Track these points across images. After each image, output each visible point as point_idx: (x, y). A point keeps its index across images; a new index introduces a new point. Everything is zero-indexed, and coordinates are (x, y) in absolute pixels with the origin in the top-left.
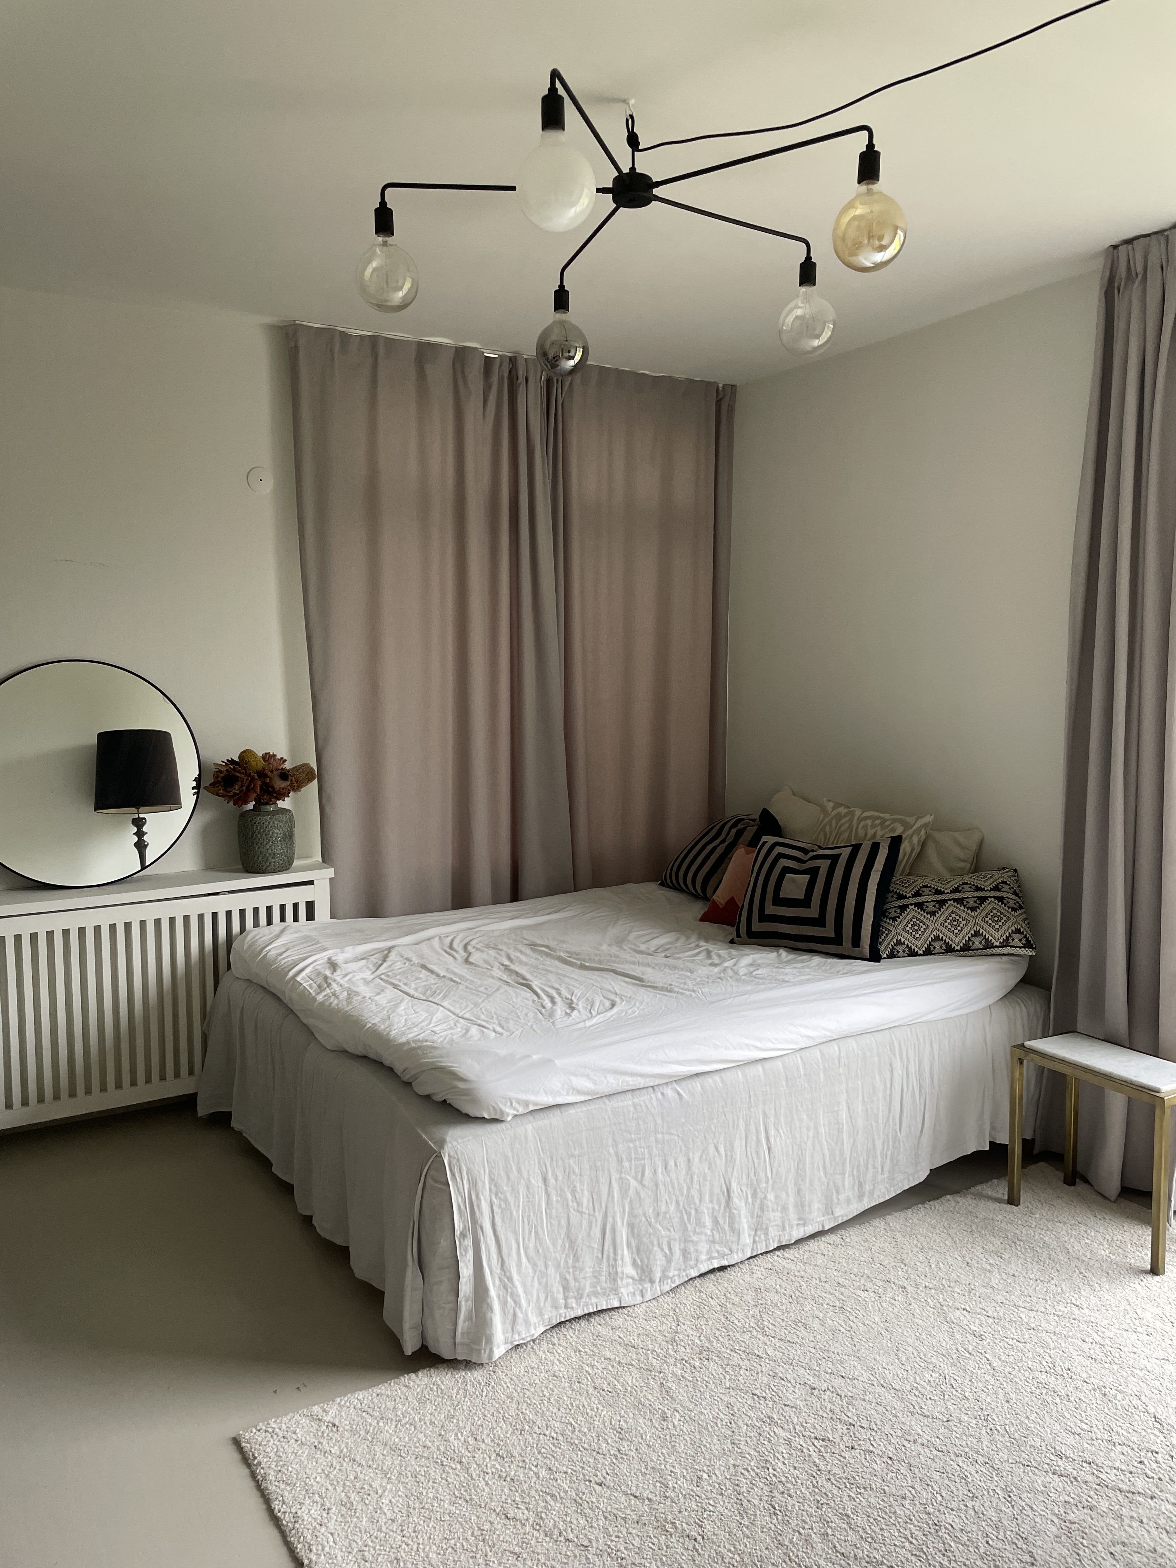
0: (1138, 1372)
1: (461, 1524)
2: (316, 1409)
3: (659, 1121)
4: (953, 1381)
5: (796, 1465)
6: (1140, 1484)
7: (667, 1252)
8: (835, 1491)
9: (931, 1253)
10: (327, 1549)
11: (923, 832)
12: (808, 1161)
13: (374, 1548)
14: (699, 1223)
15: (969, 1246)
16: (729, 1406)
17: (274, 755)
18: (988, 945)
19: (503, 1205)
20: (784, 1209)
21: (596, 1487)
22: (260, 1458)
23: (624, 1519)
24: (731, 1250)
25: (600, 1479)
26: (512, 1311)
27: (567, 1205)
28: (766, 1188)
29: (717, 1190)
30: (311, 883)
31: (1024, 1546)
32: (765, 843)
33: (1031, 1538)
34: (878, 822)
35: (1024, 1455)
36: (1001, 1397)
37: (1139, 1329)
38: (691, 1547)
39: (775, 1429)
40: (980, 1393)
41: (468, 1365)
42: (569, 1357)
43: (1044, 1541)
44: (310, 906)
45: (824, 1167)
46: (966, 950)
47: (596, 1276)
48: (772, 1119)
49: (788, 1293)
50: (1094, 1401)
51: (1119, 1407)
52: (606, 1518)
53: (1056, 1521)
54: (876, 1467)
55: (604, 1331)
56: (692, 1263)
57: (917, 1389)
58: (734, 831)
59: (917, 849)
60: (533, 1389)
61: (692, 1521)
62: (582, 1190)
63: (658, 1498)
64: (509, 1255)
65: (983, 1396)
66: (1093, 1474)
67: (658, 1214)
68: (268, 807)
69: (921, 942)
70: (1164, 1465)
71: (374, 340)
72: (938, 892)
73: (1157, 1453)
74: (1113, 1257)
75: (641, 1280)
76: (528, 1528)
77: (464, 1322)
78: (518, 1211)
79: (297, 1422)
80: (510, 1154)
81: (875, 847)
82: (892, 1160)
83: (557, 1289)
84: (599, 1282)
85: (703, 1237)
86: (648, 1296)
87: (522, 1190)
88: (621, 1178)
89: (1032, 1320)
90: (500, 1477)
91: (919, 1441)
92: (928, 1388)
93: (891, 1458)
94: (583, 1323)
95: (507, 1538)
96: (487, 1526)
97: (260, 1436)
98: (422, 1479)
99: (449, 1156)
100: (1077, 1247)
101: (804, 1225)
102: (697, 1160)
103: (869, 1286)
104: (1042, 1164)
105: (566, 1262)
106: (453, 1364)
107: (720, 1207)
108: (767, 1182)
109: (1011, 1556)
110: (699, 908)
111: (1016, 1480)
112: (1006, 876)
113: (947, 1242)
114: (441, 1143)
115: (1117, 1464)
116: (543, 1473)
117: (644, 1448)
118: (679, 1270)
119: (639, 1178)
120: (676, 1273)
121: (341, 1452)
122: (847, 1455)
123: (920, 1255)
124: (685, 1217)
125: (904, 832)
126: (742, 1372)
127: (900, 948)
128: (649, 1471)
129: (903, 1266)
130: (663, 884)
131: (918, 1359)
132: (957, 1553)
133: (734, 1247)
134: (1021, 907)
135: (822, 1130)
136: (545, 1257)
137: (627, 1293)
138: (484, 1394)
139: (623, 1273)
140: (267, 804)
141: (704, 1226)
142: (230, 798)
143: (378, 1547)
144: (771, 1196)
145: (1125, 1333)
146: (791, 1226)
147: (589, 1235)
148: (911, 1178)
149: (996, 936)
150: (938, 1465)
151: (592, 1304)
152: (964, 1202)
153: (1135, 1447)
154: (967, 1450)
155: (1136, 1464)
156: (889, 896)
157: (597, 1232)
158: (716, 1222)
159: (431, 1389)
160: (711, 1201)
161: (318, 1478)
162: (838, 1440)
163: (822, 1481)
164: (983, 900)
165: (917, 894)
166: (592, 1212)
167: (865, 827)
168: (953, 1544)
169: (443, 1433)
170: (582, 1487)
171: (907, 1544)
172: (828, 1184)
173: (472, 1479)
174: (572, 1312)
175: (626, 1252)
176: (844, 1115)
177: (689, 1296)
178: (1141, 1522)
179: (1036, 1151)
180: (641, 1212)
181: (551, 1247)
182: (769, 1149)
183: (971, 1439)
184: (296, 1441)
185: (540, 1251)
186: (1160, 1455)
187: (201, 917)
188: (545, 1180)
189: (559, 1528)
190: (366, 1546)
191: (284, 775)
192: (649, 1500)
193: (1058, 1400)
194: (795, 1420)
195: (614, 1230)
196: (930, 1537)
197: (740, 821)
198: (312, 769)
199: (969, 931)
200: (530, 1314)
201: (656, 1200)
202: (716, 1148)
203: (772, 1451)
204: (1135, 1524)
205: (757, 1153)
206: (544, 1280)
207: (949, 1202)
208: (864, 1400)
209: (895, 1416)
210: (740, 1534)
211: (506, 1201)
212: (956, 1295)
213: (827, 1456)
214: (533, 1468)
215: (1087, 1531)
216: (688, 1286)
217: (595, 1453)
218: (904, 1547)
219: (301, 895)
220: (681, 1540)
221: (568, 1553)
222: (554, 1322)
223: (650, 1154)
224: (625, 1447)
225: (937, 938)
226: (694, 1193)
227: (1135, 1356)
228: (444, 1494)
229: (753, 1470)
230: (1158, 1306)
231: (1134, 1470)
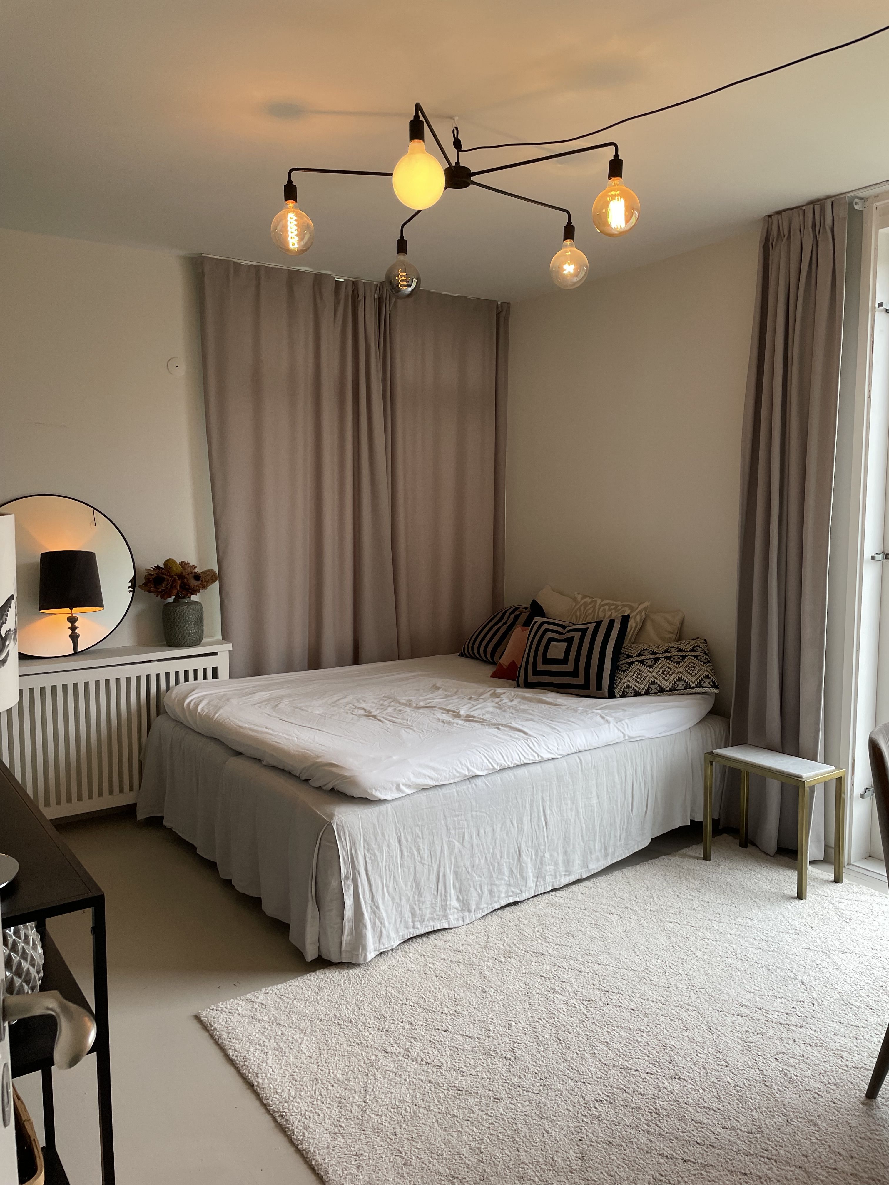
0: (790, 956)
1: (356, 1057)
2: (249, 996)
3: (474, 803)
4: (671, 965)
5: (572, 1015)
6: (793, 1020)
7: (480, 891)
8: (598, 1029)
9: (653, 890)
10: (269, 1075)
11: (643, 613)
12: (572, 831)
13: (300, 1074)
14: (500, 871)
15: (678, 886)
16: (526, 983)
17: (188, 563)
18: (688, 686)
19: (373, 858)
20: (556, 864)
21: (443, 1032)
22: (216, 1025)
23: (463, 1050)
24: (521, 891)
25: (445, 1028)
26: (379, 929)
27: (414, 858)
28: (544, 849)
29: (512, 850)
30: (216, 654)
31: (721, 1057)
32: (536, 622)
33: (725, 1052)
34: (613, 607)
35: (718, 1005)
36: (702, 972)
37: (790, 931)
38: (508, 1064)
39: (557, 996)
40: (688, 971)
41: (350, 965)
42: (417, 959)
43: (733, 1053)
44: (215, 670)
45: (582, 836)
46: (673, 690)
47: (433, 907)
48: (548, 803)
49: (560, 916)
50: (762, 973)
51: (779, 977)
52: (451, 1050)
53: (740, 1042)
54: (624, 1015)
55: (439, 943)
56: (496, 899)
57: (647, 970)
58: (512, 616)
59: (640, 625)
60: (394, 979)
61: (507, 1049)
62: (424, 849)
63: (484, 1037)
64: (377, 891)
65: (691, 972)
66: (763, 1015)
67: (473, 866)
68: (184, 600)
69: (643, 685)
70: (809, 1010)
71: (257, 268)
72: (654, 653)
73: (803, 1002)
74: (773, 890)
75: (462, 910)
76: (400, 1058)
77: (347, 936)
78: (382, 862)
79: (238, 1004)
80: (377, 824)
81: (612, 623)
82: (627, 832)
83: (408, 915)
84: (435, 911)
85: (503, 882)
86: (467, 921)
87: (385, 848)
88: (449, 841)
89: (721, 928)
90: (379, 1029)
91: (651, 999)
92: (655, 969)
93: (633, 1010)
94: (424, 939)
95: (387, 1063)
96: (374, 1058)
97: (213, 1013)
98: (327, 1033)
99: (337, 824)
100: (749, 884)
101: (569, 875)
102: (499, 830)
103: (613, 911)
104: (725, 835)
105: (414, 897)
106: (340, 965)
107: (514, 860)
108: (545, 845)
109: (713, 1062)
110: (489, 670)
111: (714, 1019)
112: (699, 643)
113: (664, 884)
114: (331, 816)
115: (778, 1009)
116: (407, 1026)
117: (472, 1009)
118: (487, 904)
119: (461, 841)
120: (485, 906)
121: (270, 1019)
122: (605, 1008)
123: (647, 893)
124: (491, 868)
125: (631, 613)
126: (533, 963)
127: (629, 690)
128: (477, 1022)
129: (635, 899)
130: (462, 655)
131: (648, 953)
132: (678, 1061)
133: (523, 889)
134: (709, 662)
135: (581, 810)
136: (400, 894)
137: (454, 919)
138: (363, 982)
139: (450, 905)
140: (184, 597)
141: (504, 874)
142: (157, 593)
143: (302, 1073)
144: (547, 855)
145: (781, 934)
146: (560, 876)
147: (428, 879)
148: (639, 844)
149: (693, 680)
150: (664, 1012)
151: (431, 926)
152: (674, 860)
153: (790, 999)
154: (682, 1003)
155: (790, 1009)
156: (621, 656)
157: (433, 877)
158: (511, 871)
159: (326, 981)
160: (508, 858)
161: (257, 1035)
162: (598, 1000)
163: (589, 1024)
164: (684, 657)
165: (640, 655)
166: (430, 864)
167: (604, 610)
168: (675, 1057)
169: (336, 1006)
170: (434, 1033)
171: (646, 1057)
172: (585, 848)
173: (360, 1031)
174: (418, 931)
175: (452, 891)
176: (594, 801)
177: (494, 920)
178: (794, 1041)
179: (721, 827)
180: (462, 864)
181: (404, 887)
182: (546, 823)
183: (684, 997)
184: (239, 1014)
185: (397, 889)
186: (806, 1003)
187: (138, 678)
188: (400, 841)
189: (421, 1057)
190: (294, 1072)
191: (197, 577)
192: (478, 1038)
193: (739, 973)
194: (570, 990)
195: (444, 876)
196: (661, 1053)
197: (516, 609)
198: (215, 574)
199: (675, 678)
200: (390, 932)
201: (472, 856)
202: (511, 822)
203: (556, 1008)
204: (791, 1042)
205: (538, 826)
206: (400, 909)
207: (664, 860)
208: (614, 977)
209: (634, 985)
210: (538, 1055)
211: (375, 855)
212: (671, 915)
213: (592, 1009)
214: (400, 1023)
215: (760, 1047)
216: (493, 915)
217: (440, 1014)
218: (644, 1059)
219: (208, 663)
220: (501, 1060)
221: (429, 1070)
222: (406, 938)
223: (468, 825)
224: (459, 1009)
225: (654, 683)
226: (497, 852)
227: (788, 947)
228: (342, 1040)
229: (544, 1019)
230: (803, 917)
231: (789, 1012)
